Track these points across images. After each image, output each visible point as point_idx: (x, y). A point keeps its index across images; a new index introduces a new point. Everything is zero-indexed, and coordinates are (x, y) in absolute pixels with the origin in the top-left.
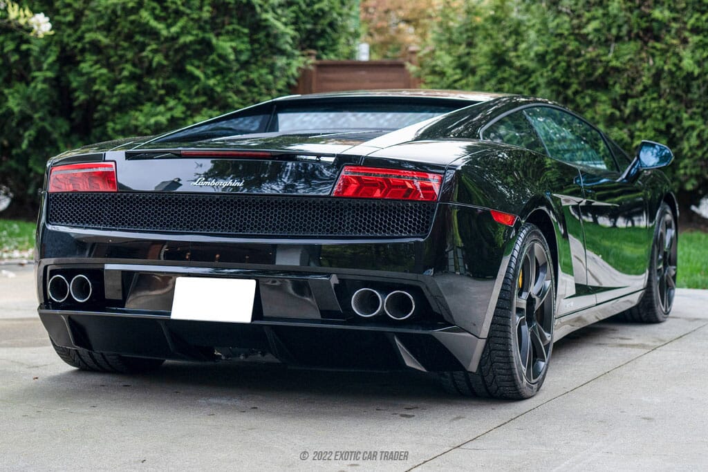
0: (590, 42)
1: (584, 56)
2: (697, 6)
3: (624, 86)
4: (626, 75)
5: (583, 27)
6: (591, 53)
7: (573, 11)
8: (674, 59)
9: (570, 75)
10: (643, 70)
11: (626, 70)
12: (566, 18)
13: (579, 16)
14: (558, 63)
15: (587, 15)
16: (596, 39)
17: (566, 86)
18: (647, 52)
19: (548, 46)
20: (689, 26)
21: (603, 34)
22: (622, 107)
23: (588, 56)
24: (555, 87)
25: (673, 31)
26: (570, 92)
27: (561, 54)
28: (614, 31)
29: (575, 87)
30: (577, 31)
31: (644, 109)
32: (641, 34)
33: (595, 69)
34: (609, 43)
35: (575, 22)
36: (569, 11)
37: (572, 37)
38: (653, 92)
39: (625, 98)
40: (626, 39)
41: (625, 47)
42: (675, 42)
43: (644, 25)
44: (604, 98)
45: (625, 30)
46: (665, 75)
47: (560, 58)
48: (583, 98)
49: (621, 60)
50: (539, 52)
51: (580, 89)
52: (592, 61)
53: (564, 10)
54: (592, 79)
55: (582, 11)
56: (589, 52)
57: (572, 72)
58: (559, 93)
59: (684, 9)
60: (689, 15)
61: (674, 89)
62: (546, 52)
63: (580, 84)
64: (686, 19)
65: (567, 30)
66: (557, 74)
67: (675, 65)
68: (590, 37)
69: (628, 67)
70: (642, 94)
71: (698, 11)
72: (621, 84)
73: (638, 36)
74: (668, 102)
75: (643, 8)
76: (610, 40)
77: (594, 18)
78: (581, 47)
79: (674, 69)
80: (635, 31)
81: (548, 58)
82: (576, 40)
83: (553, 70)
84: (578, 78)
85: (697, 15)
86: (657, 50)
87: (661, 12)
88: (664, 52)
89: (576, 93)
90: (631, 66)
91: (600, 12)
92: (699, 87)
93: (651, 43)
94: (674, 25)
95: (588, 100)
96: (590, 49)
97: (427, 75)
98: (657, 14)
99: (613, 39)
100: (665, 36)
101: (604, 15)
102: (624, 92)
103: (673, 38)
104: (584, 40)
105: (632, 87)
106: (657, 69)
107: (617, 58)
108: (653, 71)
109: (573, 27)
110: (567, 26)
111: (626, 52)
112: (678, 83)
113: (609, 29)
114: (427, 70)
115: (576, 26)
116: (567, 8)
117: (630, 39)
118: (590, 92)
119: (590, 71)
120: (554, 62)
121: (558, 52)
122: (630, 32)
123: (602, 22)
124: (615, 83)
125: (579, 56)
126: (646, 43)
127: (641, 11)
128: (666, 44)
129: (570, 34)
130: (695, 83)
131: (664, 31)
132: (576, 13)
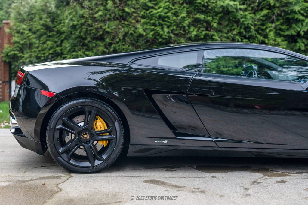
0: (97, 21)
1: (94, 26)
2: (144, 7)
3: (110, 39)
4: (112, 35)
5: (94, 14)
6: (97, 25)
7: (89, 7)
8: (133, 29)
9: (87, 34)
10: (119, 33)
11: (112, 32)
12: (87, 10)
13: (92, 10)
14: (82, 29)
15: (97, 9)
16: (100, 20)
17: (85, 39)
18: (121, 25)
19: (78, 21)
20: (141, 15)
21: (103, 17)
22: (109, 48)
23: (96, 26)
24: (79, 39)
25: (133, 17)
26: (86, 41)
27: (84, 25)
28: (108, 16)
29: (89, 39)
30: (91, 16)
31: (119, 49)
32: (119, 17)
33: (98, 32)
34: (105, 21)
35: (91, 12)
36: (88, 7)
37: (89, 18)
38: (123, 42)
39: (110, 44)
40: (113, 19)
41: (112, 23)
42: (133, 21)
43: (121, 14)
44: (101, 44)
45: (113, 15)
46: (128, 35)
47: (83, 27)
48: (92, 44)
49: (110, 28)
50: (74, 24)
51: (91, 40)
52: (97, 29)
53: (85, 6)
54: (97, 36)
55: (94, 7)
56: (96, 25)
57: (88, 33)
58: (81, 42)
59: (138, 8)
60: (140, 10)
61: (131, 41)
62: (78, 25)
63: (91, 38)
64: (139, 12)
65: (88, 15)
66: (82, 34)
67: (134, 31)
68: (97, 18)
69: (113, 31)
70: (118, 43)
71: (144, 9)
72: (109, 38)
73: (117, 19)
74: (129, 46)
75: (120, 7)
76: (106, 20)
77: (99, 10)
78: (93, 22)
79: (133, 32)
80: (117, 16)
81: (78, 27)
82: (91, 19)
83: (80, 32)
84: (90, 36)
85: (144, 11)
86: (125, 25)
87: (128, 9)
88: (129, 25)
89: (89, 42)
90: (115, 31)
91: (102, 8)
92: (143, 40)
93: (123, 22)
94: (134, 14)
95: (94, 45)
96: (97, 24)
97: (15, 33)
98: (126, 9)
99: (108, 19)
100: (129, 19)
101: (104, 9)
102: (110, 41)
103: (133, 20)
104: (95, 19)
105: (114, 40)
106: (125, 32)
107: (108, 27)
108: (123, 33)
109: (90, 14)
110: (87, 13)
111: (112, 25)
112: (134, 39)
113: (106, 15)
114: (15, 31)
115: (91, 14)
116: (87, 6)
117: (114, 20)
118: (95, 41)
119: (96, 33)
120: (80, 29)
121: (82, 24)
122: (114, 17)
123: (103, 12)
124: (107, 38)
125: (92, 26)
126: (120, 21)
127: (120, 8)
128: (129, 22)
129: (89, 17)
130: (141, 39)
131: (128, 17)
132: (91, 8)
